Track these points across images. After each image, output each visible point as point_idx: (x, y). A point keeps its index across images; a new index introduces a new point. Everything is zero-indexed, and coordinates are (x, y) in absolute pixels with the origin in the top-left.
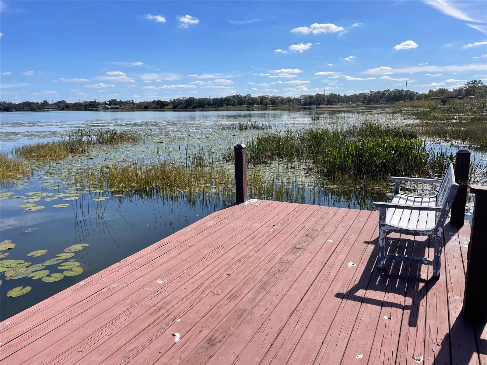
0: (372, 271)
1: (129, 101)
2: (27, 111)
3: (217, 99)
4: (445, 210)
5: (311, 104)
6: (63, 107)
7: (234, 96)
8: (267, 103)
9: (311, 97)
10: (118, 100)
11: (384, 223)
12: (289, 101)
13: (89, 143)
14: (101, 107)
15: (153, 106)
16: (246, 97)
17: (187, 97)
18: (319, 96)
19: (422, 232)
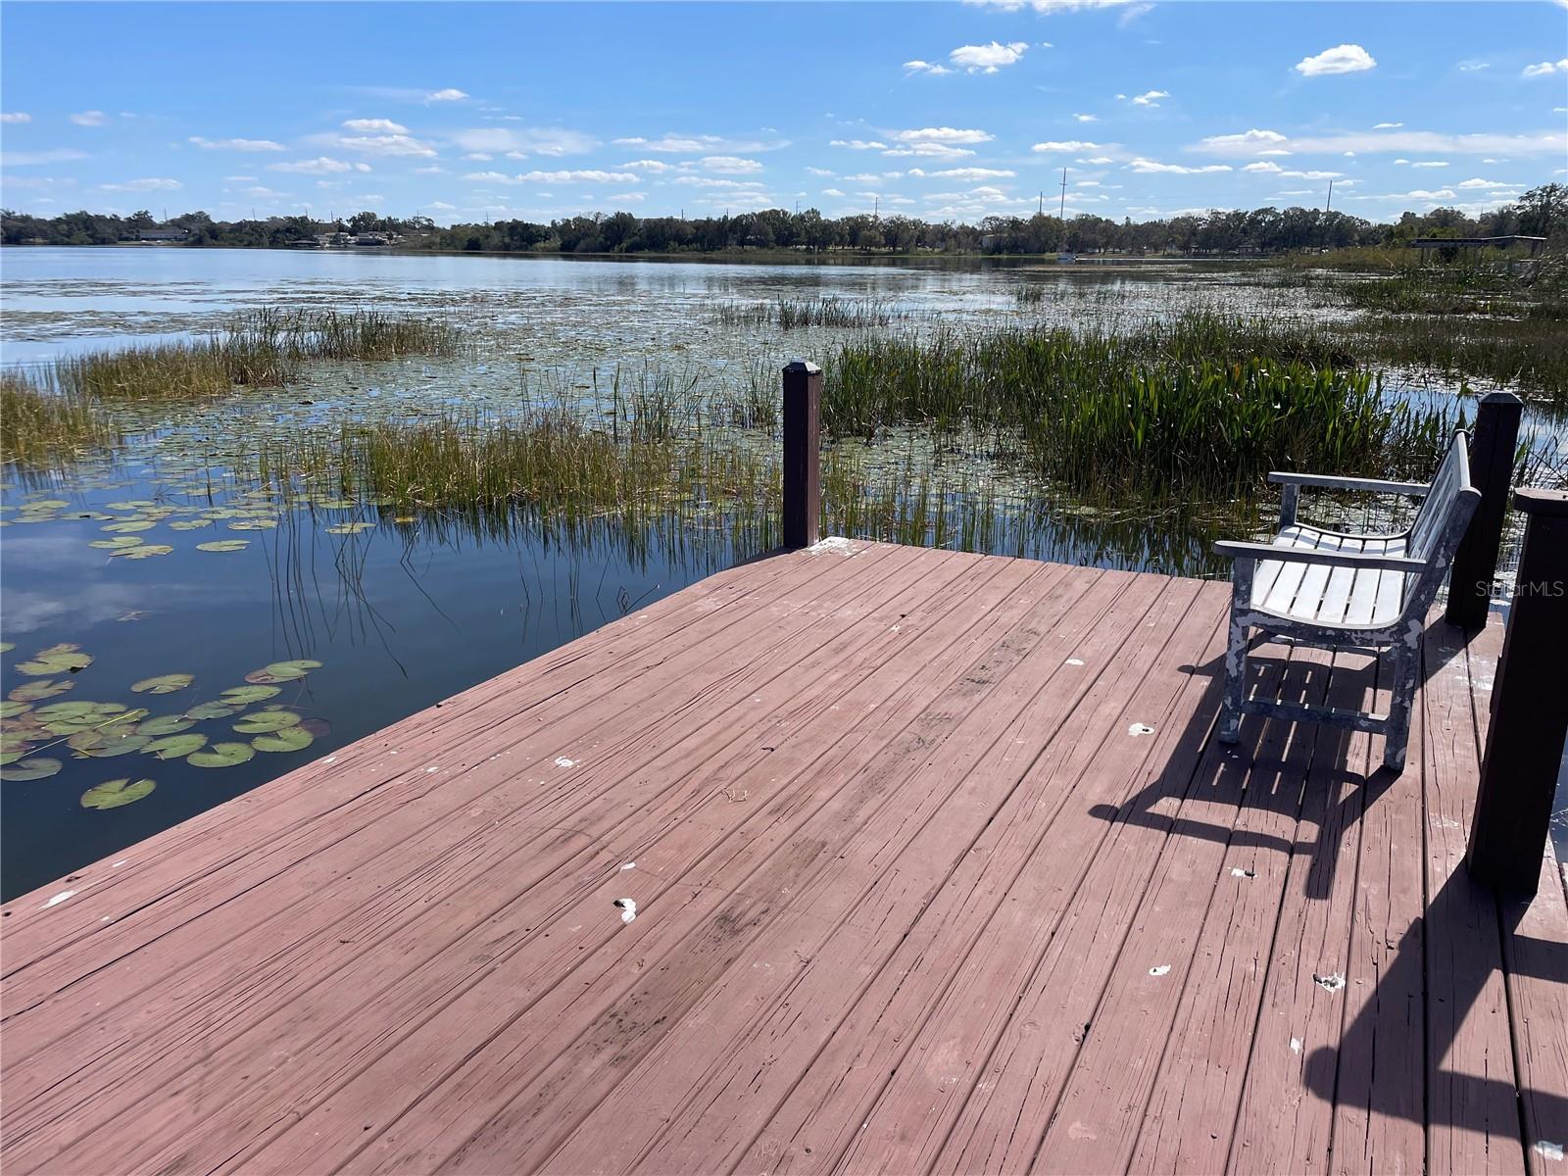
0: (1200, 749)
1: (417, 220)
2: (82, 243)
3: (709, 221)
4: (1434, 568)
5: (1014, 247)
6: (199, 233)
7: (763, 214)
8: (871, 242)
9: (1015, 224)
10: (381, 217)
11: (1245, 607)
12: (944, 236)
13: (295, 354)
14: (324, 239)
15: (496, 239)
16: (802, 218)
17: (609, 212)
18: (1041, 223)
19: (1359, 635)
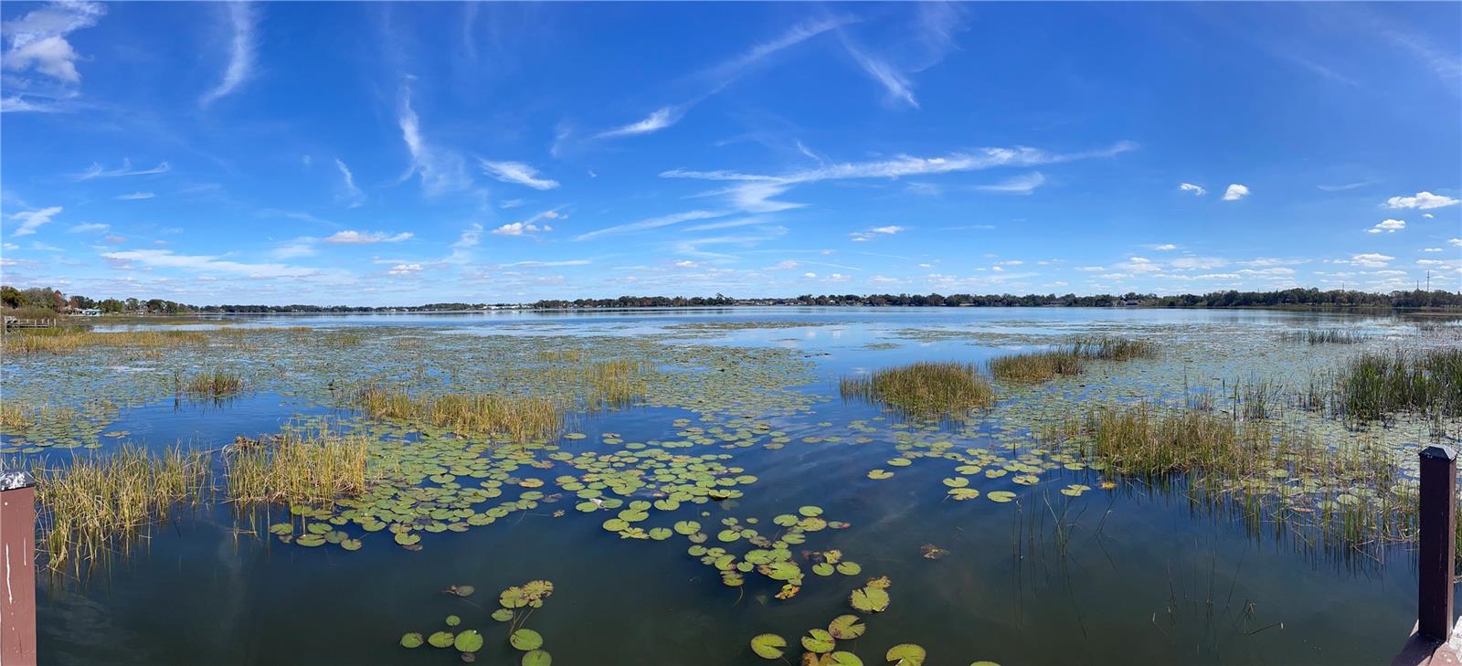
1: (1150, 295)
2: (1031, 306)
3: (1270, 293)
5: (1407, 304)
6: (1071, 301)
7: (1293, 290)
8: (1341, 301)
9: (1407, 294)
10: (1137, 294)
12: (1374, 299)
13: (1087, 357)
14: (1115, 303)
15: (1181, 302)
16: (1310, 291)
17: (1228, 290)
18: (1419, 294)
